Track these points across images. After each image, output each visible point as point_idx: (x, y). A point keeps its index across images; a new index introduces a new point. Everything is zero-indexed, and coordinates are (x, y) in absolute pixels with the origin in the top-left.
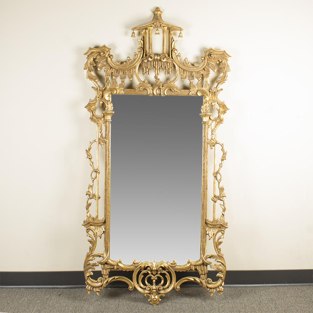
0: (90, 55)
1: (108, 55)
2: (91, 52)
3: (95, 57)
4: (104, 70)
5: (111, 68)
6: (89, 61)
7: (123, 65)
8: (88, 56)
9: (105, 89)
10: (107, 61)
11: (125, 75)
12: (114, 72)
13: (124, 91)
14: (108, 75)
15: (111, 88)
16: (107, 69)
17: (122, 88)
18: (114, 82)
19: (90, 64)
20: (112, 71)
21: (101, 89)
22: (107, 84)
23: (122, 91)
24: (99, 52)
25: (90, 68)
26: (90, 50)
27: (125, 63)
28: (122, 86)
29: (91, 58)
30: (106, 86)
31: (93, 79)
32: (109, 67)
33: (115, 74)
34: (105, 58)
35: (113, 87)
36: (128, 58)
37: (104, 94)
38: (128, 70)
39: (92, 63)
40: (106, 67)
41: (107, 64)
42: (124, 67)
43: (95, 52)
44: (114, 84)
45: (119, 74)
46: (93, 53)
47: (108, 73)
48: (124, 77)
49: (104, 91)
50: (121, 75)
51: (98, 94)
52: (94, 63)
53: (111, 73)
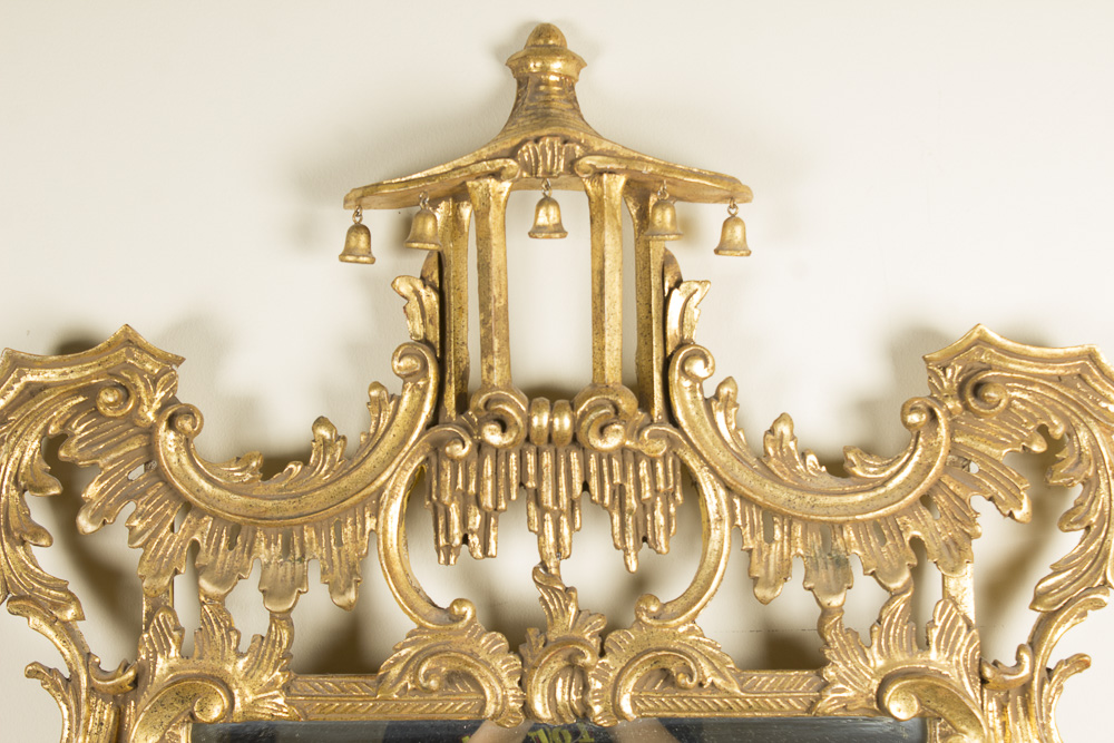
0: (12, 407)
1: (156, 406)
2: (17, 386)
3: (53, 429)
4: (132, 529)
5: (186, 508)
7: (276, 484)
9: (135, 683)
10: (150, 453)
11: (297, 562)
12: (208, 544)
13: (293, 692)
14: (162, 571)
15: (182, 672)
16: (149, 520)
17: (277, 673)
18: (209, 627)
19: (16, 483)
20: (197, 537)
21: (103, 686)
22: (150, 640)
23: (276, 697)
24: (84, 387)
25: (18, 516)
26: (14, 376)
27: (300, 467)
28: (274, 658)
29: (24, 431)
30: (148, 658)
31: (40, 606)
32: (166, 507)
33: (215, 561)
34: (135, 435)
35: (197, 662)
36: (324, 432)
37: (129, 725)
38: (318, 525)
39: (31, 479)
40: (147, 505)
41: (154, 479)
42: (285, 499)
43: (52, 389)
44: (210, 642)
45: (249, 557)
46: (36, 397)
47: (157, 550)
48: (293, 578)
49: (126, 702)
50: (270, 563)
51: (78, 722)
52: (45, 470)
53: (182, 548)
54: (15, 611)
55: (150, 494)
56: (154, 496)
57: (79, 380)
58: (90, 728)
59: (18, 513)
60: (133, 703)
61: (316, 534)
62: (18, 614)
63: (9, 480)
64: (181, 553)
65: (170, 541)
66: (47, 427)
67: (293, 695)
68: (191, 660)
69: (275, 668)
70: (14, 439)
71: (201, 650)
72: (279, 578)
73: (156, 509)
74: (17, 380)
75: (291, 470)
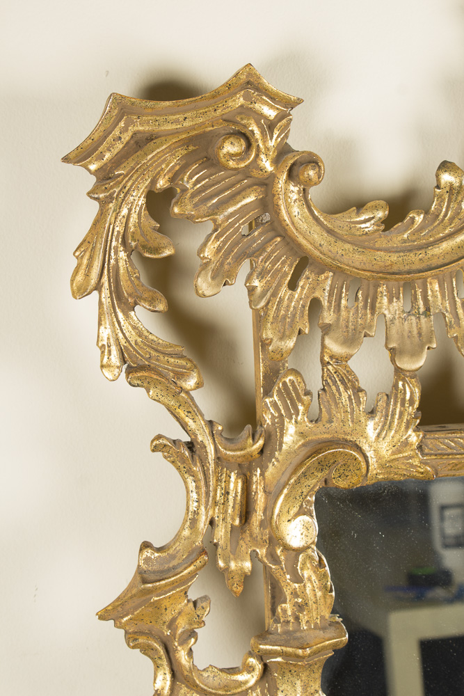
0: (118, 161)
1: (272, 154)
2: (126, 137)
3: (162, 183)
4: (251, 290)
5: (304, 262)
6: (110, 217)
7: (402, 235)
8: (105, 176)
9: (262, 452)
10: (267, 203)
11: (422, 317)
12: (330, 302)
13: (426, 451)
14: (287, 333)
15: (314, 437)
16: (268, 278)
17: (410, 432)
18: (333, 388)
19: (124, 243)
20: (317, 294)
21: (233, 457)
22: (275, 405)
23: (411, 457)
24: (197, 136)
25: (130, 279)
26: (122, 124)
27: (422, 216)
28: (405, 418)
29: (131, 186)
30: (273, 423)
31: (163, 377)
32: (283, 263)
33: (338, 319)
34: (249, 186)
35: (328, 425)
36: (447, 178)
37: (256, 492)
38: (441, 277)
39: (142, 239)
40: (265, 262)
41: (270, 234)
42: (410, 251)
43: (163, 138)
44: (336, 404)
45: (373, 314)
46: (145, 148)
47: (278, 309)
48: (420, 334)
49: (251, 469)
50: (394, 318)
51: (207, 493)
52: (154, 229)
53: (303, 307)
54: (136, 382)
55: (269, 249)
56: (273, 251)
57: (192, 128)
58: (218, 498)
59: (130, 276)
60: (259, 470)
61: (440, 286)
62: (138, 386)
63: (117, 240)
64: (302, 312)
65: (290, 300)
66: (154, 182)
67: (427, 454)
68: (320, 424)
69: (407, 428)
70: (122, 195)
71: (329, 412)
72: (406, 334)
73: (273, 266)
74: (125, 130)
75: (413, 219)
